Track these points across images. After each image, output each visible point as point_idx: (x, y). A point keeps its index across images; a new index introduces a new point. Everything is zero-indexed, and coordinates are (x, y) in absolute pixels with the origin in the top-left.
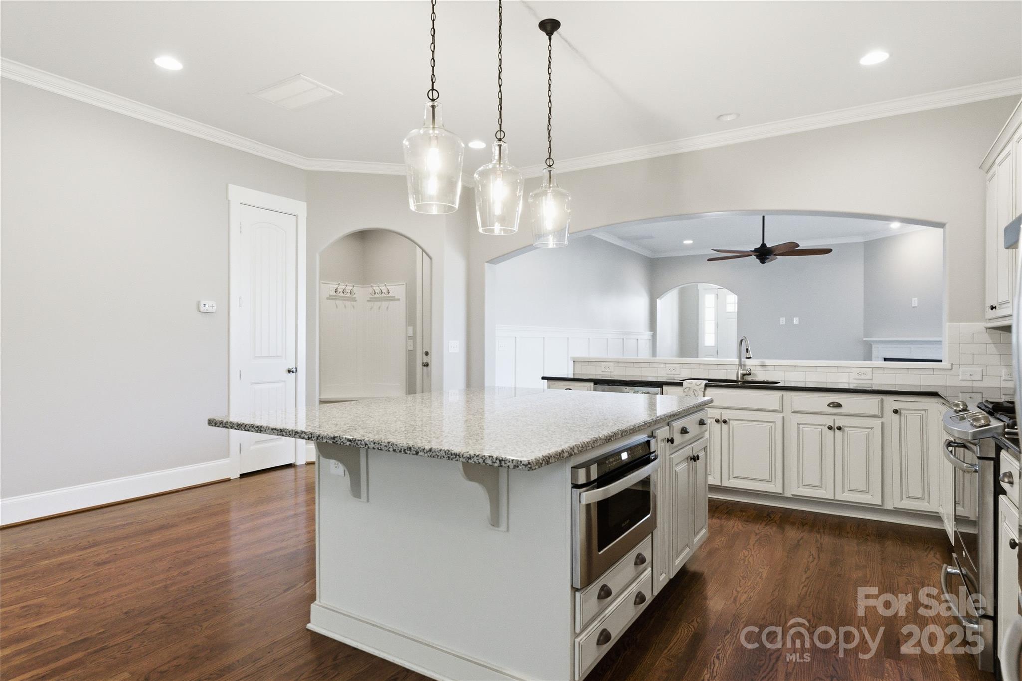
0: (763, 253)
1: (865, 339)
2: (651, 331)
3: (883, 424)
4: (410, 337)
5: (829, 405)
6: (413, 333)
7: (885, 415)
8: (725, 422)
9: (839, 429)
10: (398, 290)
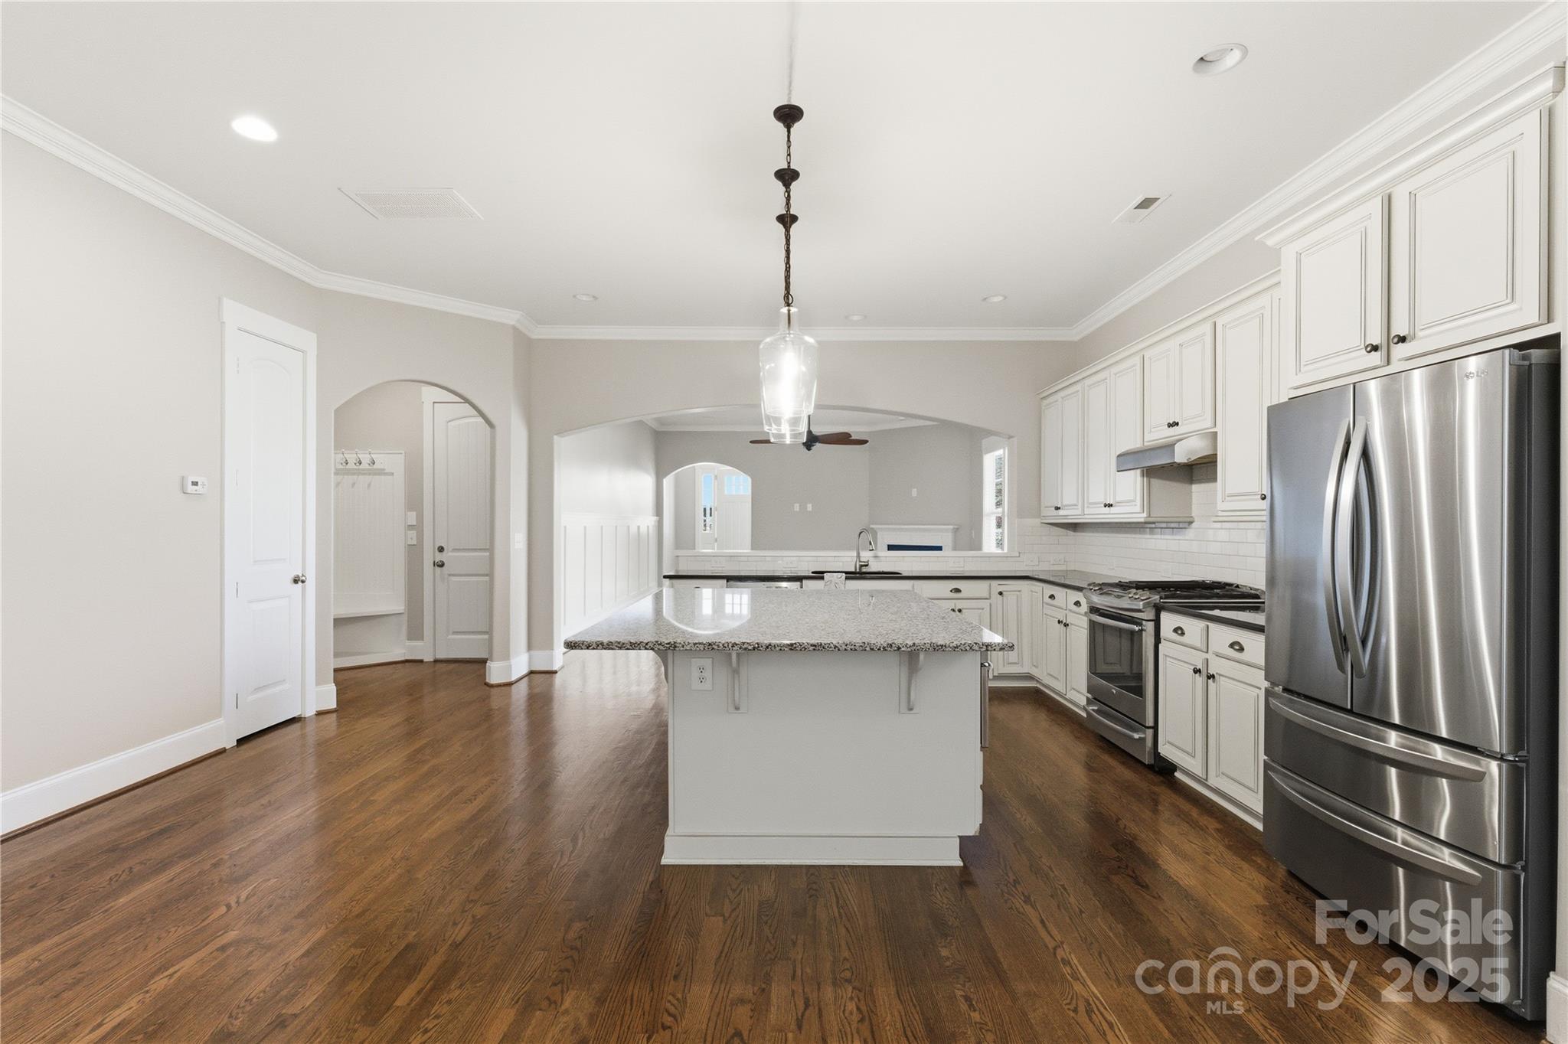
2: (657, 516)
3: (990, 604)
4: (410, 527)
6: (418, 521)
7: (992, 596)
9: (960, 611)
10: (392, 461)
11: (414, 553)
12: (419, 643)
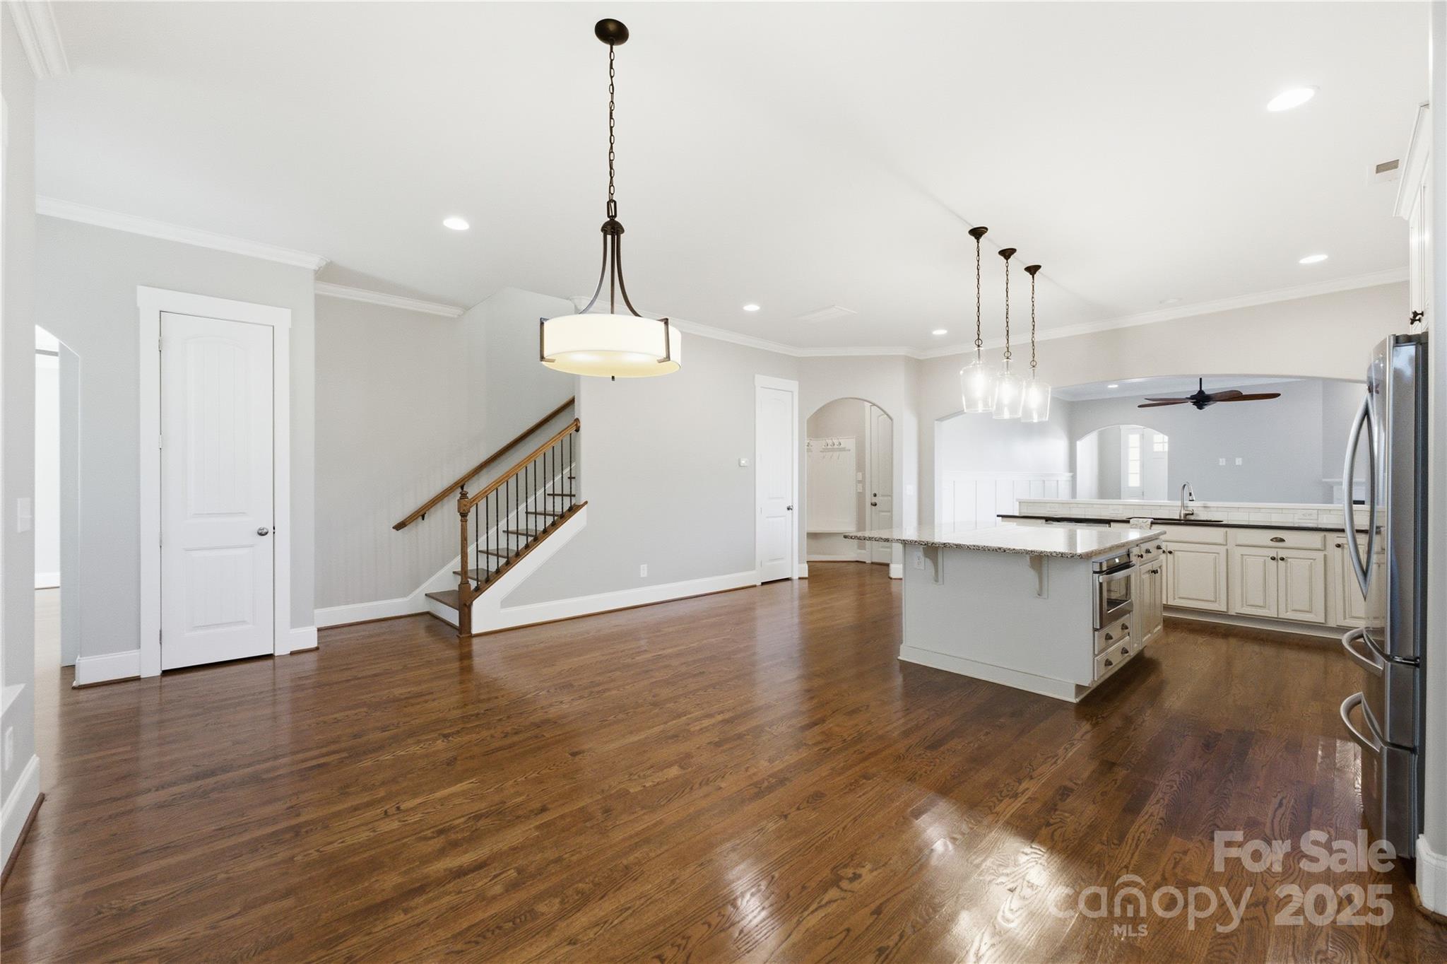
0: (1201, 400)
1: (1324, 480)
2: (1070, 472)
3: (1325, 556)
4: (859, 482)
5: (1271, 540)
6: (863, 478)
7: (1328, 546)
8: (1170, 552)
9: (1282, 559)
10: (849, 443)
11: (861, 496)
12: (863, 551)
